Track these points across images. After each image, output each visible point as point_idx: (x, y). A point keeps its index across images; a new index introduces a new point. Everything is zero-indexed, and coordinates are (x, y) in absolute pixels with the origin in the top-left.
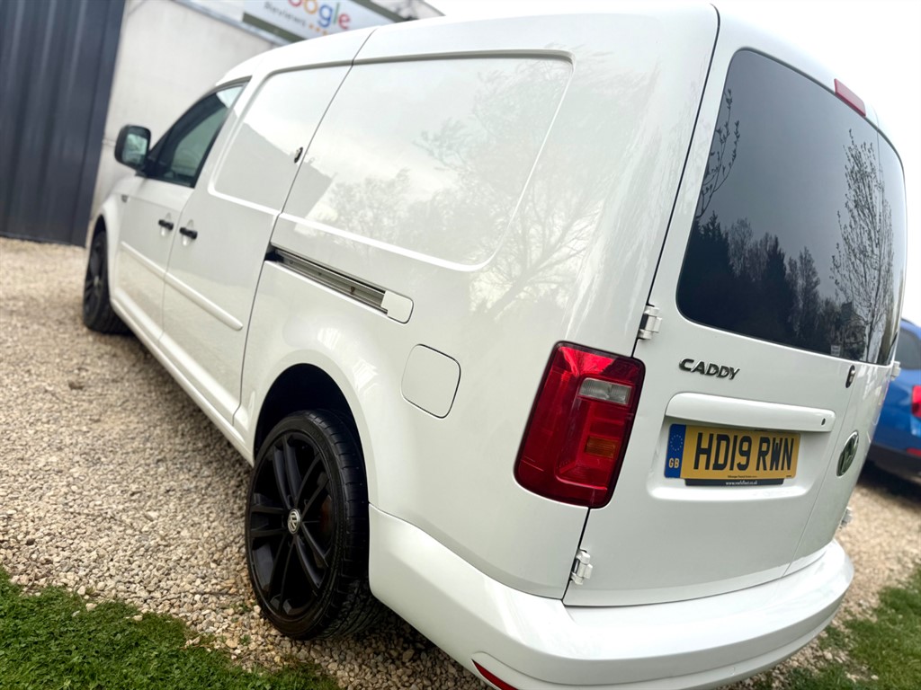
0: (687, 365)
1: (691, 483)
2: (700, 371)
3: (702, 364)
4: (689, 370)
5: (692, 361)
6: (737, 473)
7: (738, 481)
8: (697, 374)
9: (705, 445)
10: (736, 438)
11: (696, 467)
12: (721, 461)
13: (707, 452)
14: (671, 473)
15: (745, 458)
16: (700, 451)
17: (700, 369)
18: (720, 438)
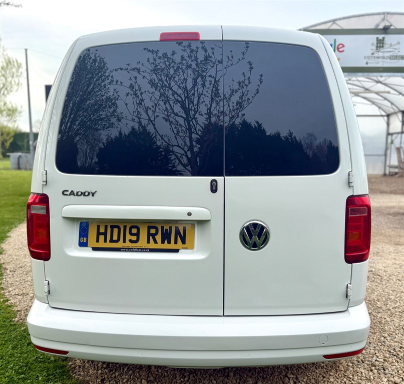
0: (66, 193)
1: (95, 249)
2: (72, 194)
3: (72, 191)
4: (67, 195)
5: (67, 191)
6: (128, 244)
7: (132, 249)
8: (72, 196)
9: (102, 230)
10: (125, 227)
11: (98, 241)
12: (115, 238)
13: (105, 234)
14: (82, 244)
15: (136, 237)
16: (99, 234)
17: (72, 193)
18: (112, 227)
